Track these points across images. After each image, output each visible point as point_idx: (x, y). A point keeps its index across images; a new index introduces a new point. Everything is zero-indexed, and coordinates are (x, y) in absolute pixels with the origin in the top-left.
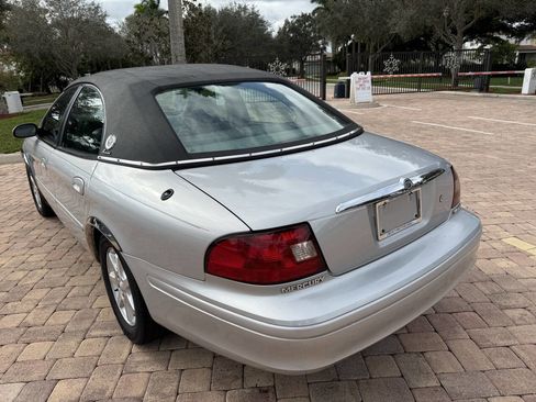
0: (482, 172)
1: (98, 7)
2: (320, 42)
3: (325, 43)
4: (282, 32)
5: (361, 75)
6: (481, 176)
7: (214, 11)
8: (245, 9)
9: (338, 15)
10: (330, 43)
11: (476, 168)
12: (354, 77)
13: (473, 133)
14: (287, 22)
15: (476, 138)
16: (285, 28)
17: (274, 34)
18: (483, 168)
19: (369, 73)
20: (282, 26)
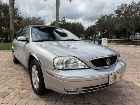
0: (133, 64)
1: (43, 21)
2: (97, 32)
3: (98, 32)
4: (87, 29)
5: (105, 39)
6: (132, 65)
7: (71, 23)
8: (79, 23)
9: (101, 25)
10: (100, 33)
11: (132, 63)
12: (103, 39)
13: (134, 54)
14: (89, 27)
15: (135, 56)
16: (88, 28)
17: (85, 30)
18: (134, 63)
19: (107, 38)
20: (87, 28)
